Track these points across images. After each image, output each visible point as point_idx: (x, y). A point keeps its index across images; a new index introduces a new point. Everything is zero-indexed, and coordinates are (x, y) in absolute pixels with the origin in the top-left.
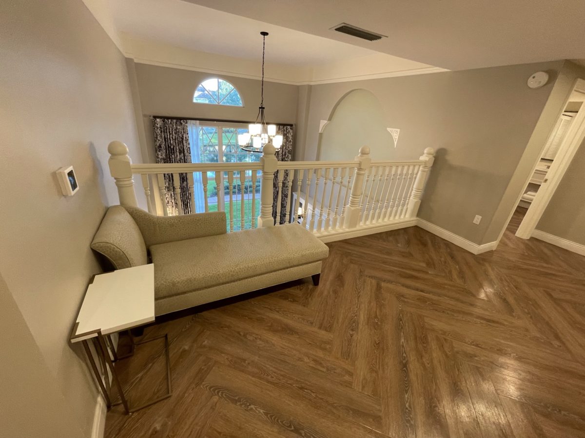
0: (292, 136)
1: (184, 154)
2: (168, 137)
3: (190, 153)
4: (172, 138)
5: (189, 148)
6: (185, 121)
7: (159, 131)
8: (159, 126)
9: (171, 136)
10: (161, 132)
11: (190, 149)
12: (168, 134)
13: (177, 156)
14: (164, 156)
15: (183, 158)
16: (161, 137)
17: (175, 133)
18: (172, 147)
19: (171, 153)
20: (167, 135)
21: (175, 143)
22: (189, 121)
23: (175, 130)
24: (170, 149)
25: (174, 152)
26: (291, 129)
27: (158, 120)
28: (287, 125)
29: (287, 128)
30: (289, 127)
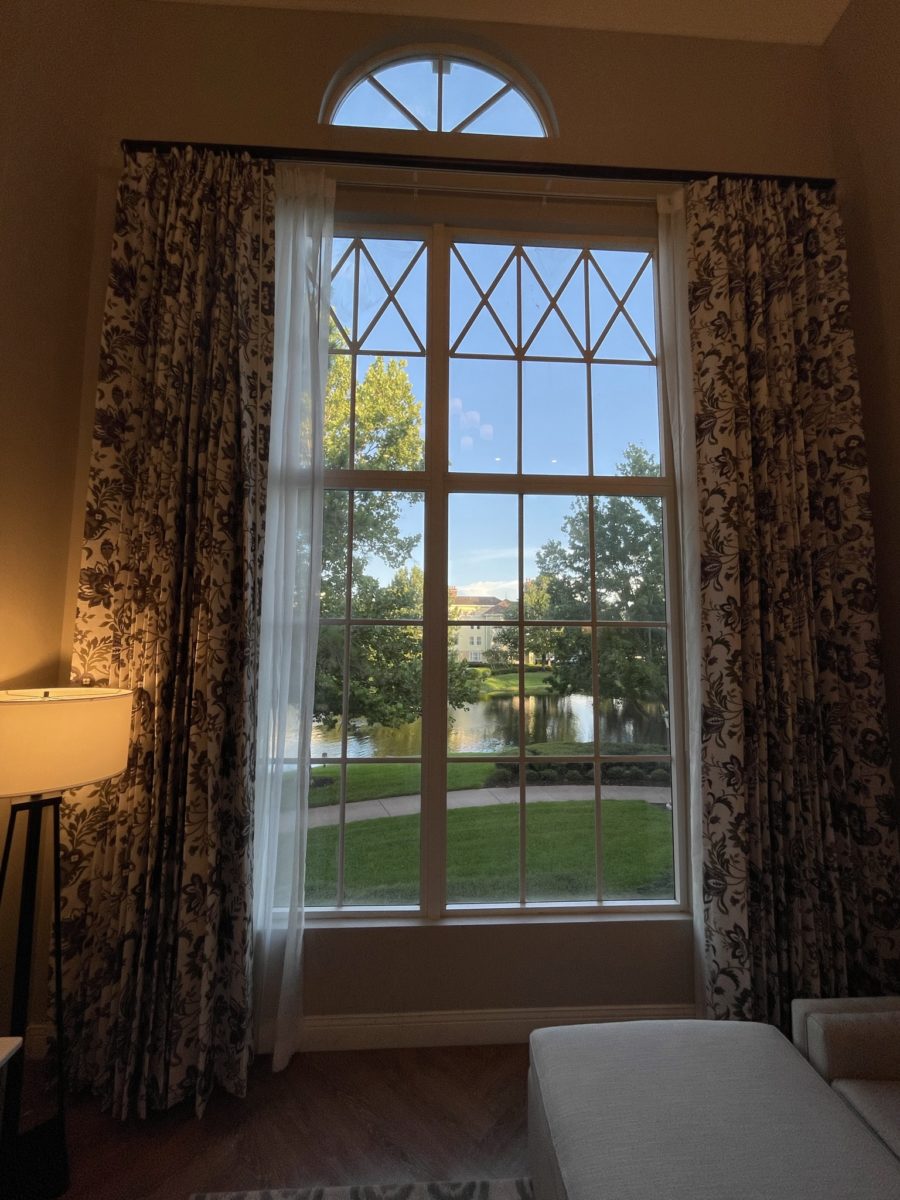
0: (840, 233)
26: (822, 201)
28: (799, 182)
29: (802, 198)
30: (811, 195)
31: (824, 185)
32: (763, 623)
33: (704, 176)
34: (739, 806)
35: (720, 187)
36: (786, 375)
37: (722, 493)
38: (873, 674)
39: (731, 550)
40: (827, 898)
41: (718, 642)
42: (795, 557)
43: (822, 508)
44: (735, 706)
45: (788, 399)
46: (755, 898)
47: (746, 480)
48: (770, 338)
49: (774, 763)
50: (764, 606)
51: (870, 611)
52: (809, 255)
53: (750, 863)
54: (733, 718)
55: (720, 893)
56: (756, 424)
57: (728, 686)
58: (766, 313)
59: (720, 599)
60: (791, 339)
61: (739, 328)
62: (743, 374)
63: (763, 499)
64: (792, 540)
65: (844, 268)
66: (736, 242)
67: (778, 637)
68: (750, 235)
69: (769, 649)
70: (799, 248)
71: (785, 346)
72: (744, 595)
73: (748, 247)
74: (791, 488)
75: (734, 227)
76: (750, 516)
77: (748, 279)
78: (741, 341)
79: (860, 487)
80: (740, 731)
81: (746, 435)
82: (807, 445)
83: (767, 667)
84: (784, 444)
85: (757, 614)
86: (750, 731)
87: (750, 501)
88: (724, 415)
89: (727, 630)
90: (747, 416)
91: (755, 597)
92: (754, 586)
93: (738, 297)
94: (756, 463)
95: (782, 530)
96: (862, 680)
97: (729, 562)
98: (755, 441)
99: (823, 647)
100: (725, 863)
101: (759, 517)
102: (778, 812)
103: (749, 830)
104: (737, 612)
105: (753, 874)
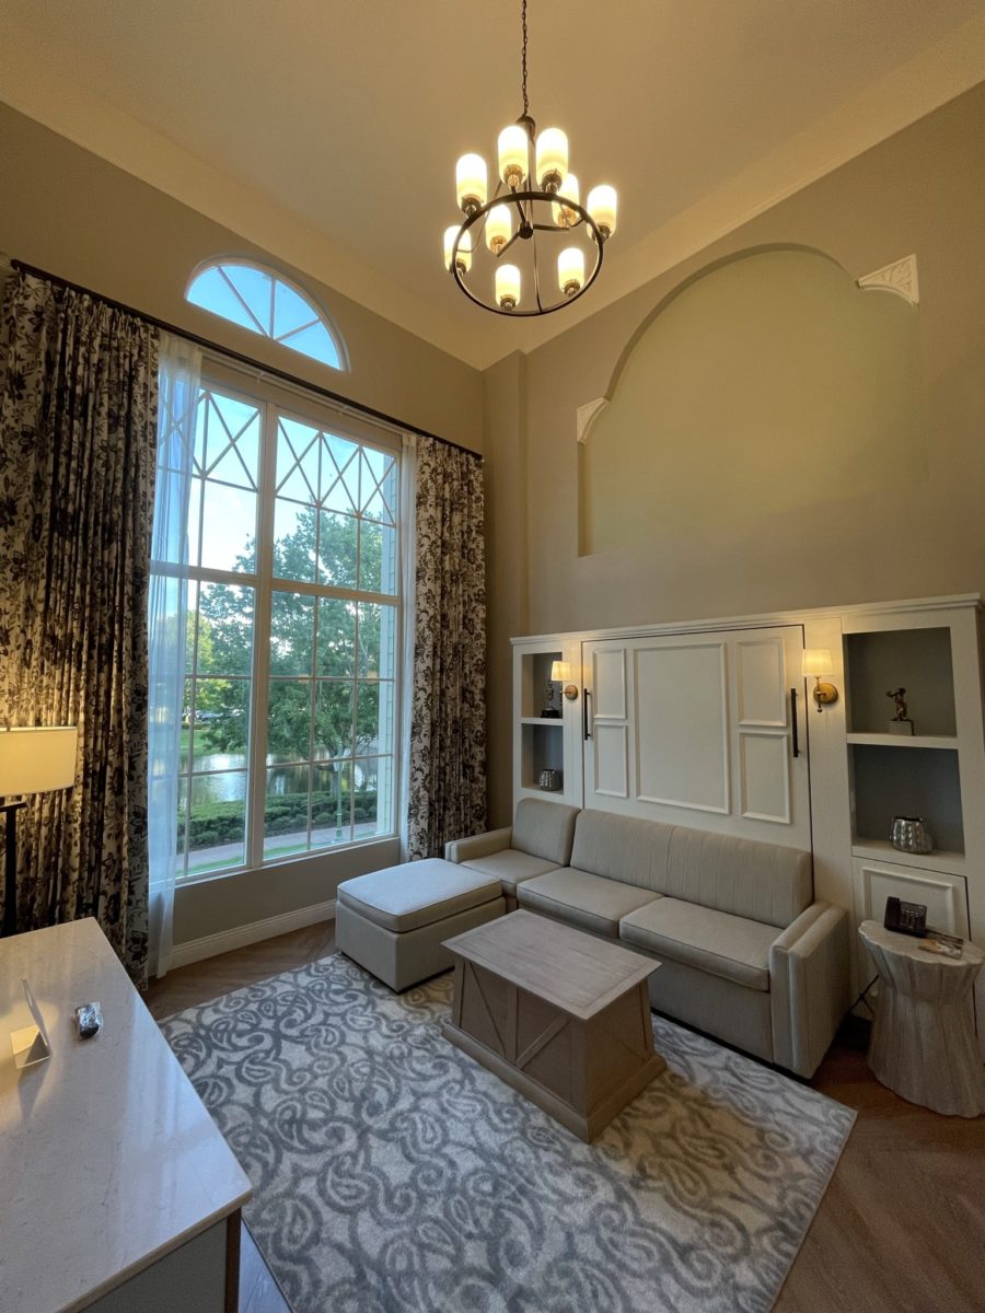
0: (482, 484)
1: (128, 431)
2: (69, 350)
3: (153, 445)
4: (87, 361)
5: (154, 426)
6: (152, 327)
7: (29, 327)
8: (30, 304)
9: (82, 350)
10: (37, 329)
11: (155, 432)
12: (71, 341)
13: (96, 429)
14: (30, 420)
15: (121, 445)
16: (33, 346)
17: (101, 346)
18: (79, 390)
19: (70, 412)
20: (64, 344)
21: (97, 381)
22: (165, 336)
23: (103, 335)
24: (66, 396)
25: (84, 414)
26: (476, 465)
27: (32, 281)
28: (468, 452)
29: (467, 459)
30: (472, 459)
31: (478, 457)
32: (441, 680)
33: (427, 435)
34: (426, 771)
35: (434, 445)
36: (457, 554)
37: (427, 612)
38: (481, 704)
39: (430, 642)
40: (458, 809)
41: (420, 689)
42: (455, 648)
43: (467, 623)
44: (427, 721)
45: (457, 567)
46: (431, 814)
47: (438, 607)
48: (451, 534)
49: (442, 749)
50: (442, 671)
51: (482, 674)
52: (470, 493)
53: (430, 798)
54: (426, 728)
55: (416, 815)
56: (443, 577)
57: (425, 711)
58: (450, 520)
59: (423, 667)
60: (460, 536)
61: (439, 525)
62: (439, 550)
63: (444, 616)
64: (455, 639)
65: (482, 503)
66: (440, 478)
67: (447, 687)
68: (446, 476)
69: (443, 693)
70: (465, 488)
71: (457, 540)
72: (434, 665)
73: (444, 483)
74: (455, 613)
75: (439, 471)
76: (438, 625)
77: (444, 500)
78: (439, 533)
79: (482, 615)
80: (429, 733)
81: (439, 582)
82: (464, 591)
83: (441, 702)
84: (454, 589)
85: (438, 675)
86: (433, 734)
87: (439, 618)
88: (430, 572)
89: (426, 683)
90: (440, 573)
91: (438, 667)
92: (438, 661)
93: (439, 508)
94: (442, 598)
95: (451, 633)
96: (477, 707)
97: (428, 649)
98: (443, 587)
99: (464, 691)
100: (419, 800)
101: (442, 626)
102: (442, 771)
103: (430, 783)
104: (430, 674)
105: (431, 804)
